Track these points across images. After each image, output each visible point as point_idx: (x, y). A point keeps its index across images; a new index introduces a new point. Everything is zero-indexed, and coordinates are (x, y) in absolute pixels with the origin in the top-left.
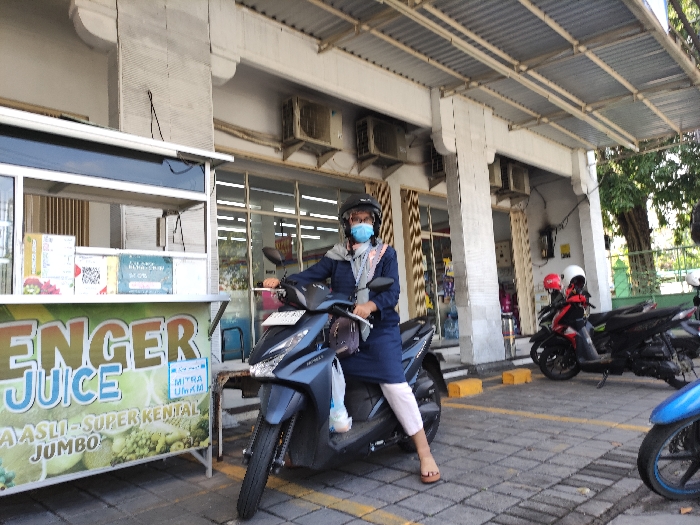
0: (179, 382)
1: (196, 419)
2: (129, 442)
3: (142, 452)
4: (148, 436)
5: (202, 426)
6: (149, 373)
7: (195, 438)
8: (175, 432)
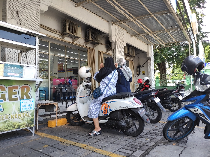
0: (24, 106)
1: (29, 118)
2: (5, 125)
3: (10, 128)
4: (12, 123)
5: (32, 120)
6: (13, 103)
7: (29, 124)
8: (22, 122)
